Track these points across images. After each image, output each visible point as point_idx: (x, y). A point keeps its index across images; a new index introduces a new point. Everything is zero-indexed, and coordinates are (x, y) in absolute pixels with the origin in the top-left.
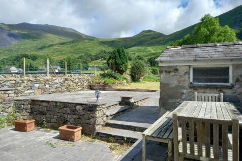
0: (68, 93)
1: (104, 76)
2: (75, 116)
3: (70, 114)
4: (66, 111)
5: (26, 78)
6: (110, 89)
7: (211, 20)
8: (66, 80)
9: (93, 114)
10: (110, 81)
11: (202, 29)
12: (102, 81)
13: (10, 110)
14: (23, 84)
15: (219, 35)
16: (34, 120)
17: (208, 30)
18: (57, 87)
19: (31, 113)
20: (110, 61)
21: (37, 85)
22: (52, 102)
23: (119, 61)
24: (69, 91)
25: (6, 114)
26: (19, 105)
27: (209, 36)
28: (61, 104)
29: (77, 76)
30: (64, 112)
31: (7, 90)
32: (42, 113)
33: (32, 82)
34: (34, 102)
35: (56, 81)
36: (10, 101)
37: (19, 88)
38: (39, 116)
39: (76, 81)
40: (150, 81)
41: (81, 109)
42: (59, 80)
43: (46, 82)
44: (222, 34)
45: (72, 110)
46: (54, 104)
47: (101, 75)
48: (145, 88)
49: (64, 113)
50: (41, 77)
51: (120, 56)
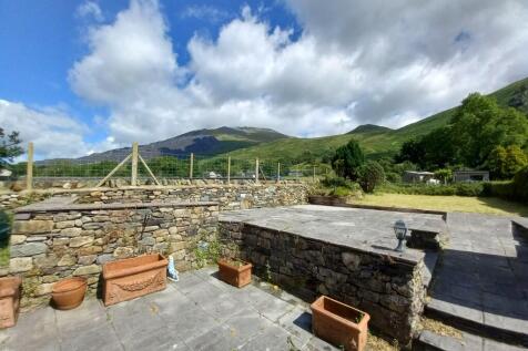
0: (282, 208)
1: (327, 183)
2: (339, 275)
3: (325, 267)
4: (315, 258)
5: (231, 185)
6: (342, 203)
7: (481, 100)
8: (279, 188)
9: (400, 284)
10: (340, 191)
11: (467, 115)
12: (327, 191)
13: (213, 238)
14: (227, 194)
15: (499, 123)
16: (250, 265)
17: (478, 116)
18: (268, 199)
19: (243, 247)
20: (337, 162)
21: (243, 196)
22: (283, 233)
23: (351, 161)
24: (282, 204)
25: (206, 244)
26: (225, 230)
27: (480, 125)
28: (303, 241)
29: (292, 184)
30: (309, 258)
31: (209, 206)
32: (262, 251)
33: (237, 191)
34: (248, 229)
35: (267, 190)
36: (212, 223)
37: (222, 199)
38: (257, 254)
39: (292, 190)
40: (387, 192)
41: (358, 262)
42: (270, 188)
43: (254, 191)
44: (506, 122)
45: (330, 259)
46: (287, 239)
47: (322, 182)
48: (410, 207)
49: (309, 262)
50: (248, 184)
51: (352, 154)
